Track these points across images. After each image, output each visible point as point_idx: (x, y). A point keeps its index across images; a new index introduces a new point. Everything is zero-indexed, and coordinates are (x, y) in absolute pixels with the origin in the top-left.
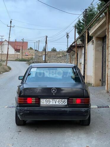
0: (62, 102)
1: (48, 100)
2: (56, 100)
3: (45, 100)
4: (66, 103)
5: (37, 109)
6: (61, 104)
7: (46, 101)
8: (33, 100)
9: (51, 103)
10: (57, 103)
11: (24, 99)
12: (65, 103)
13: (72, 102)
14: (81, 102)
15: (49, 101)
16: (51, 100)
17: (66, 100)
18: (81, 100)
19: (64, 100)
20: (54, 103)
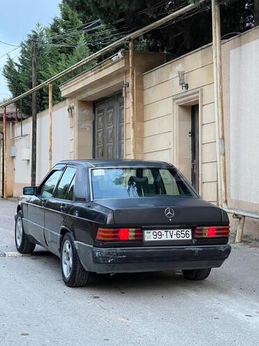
0: (183, 236)
1: (157, 231)
2: (171, 231)
3: (152, 232)
4: (191, 236)
5: (139, 249)
6: (181, 238)
7: (155, 234)
8: (131, 233)
9: (164, 238)
10: (175, 238)
11: (114, 232)
12: (188, 236)
13: (201, 234)
14: (216, 234)
15: (160, 234)
16: (163, 232)
17: (190, 232)
18: (217, 230)
19: (185, 230)
20: (169, 238)
